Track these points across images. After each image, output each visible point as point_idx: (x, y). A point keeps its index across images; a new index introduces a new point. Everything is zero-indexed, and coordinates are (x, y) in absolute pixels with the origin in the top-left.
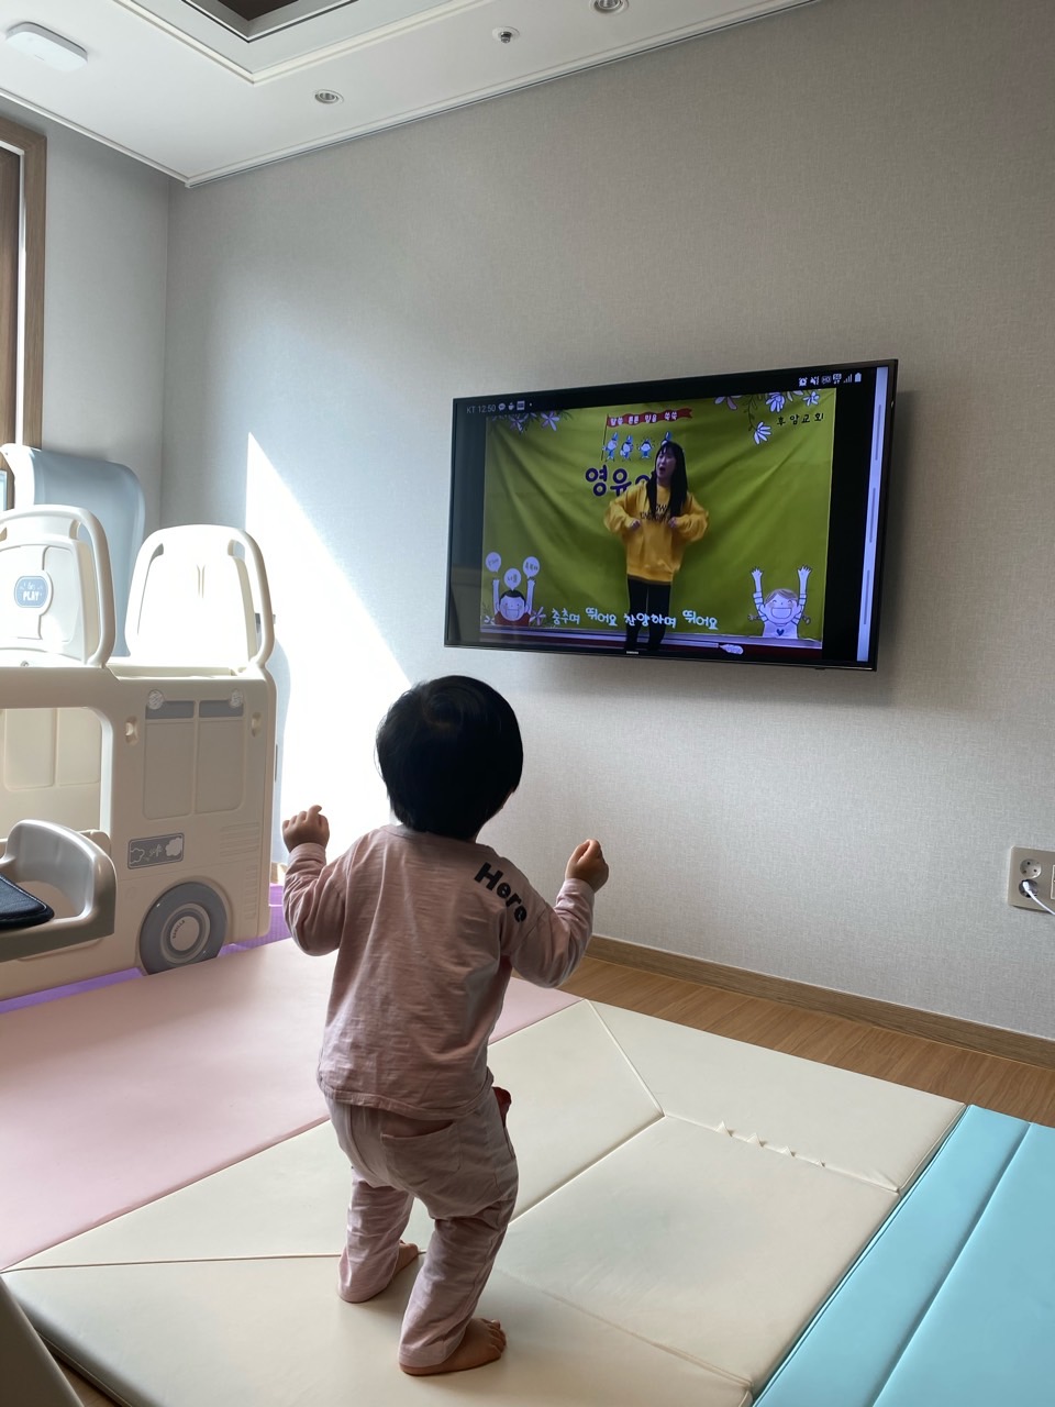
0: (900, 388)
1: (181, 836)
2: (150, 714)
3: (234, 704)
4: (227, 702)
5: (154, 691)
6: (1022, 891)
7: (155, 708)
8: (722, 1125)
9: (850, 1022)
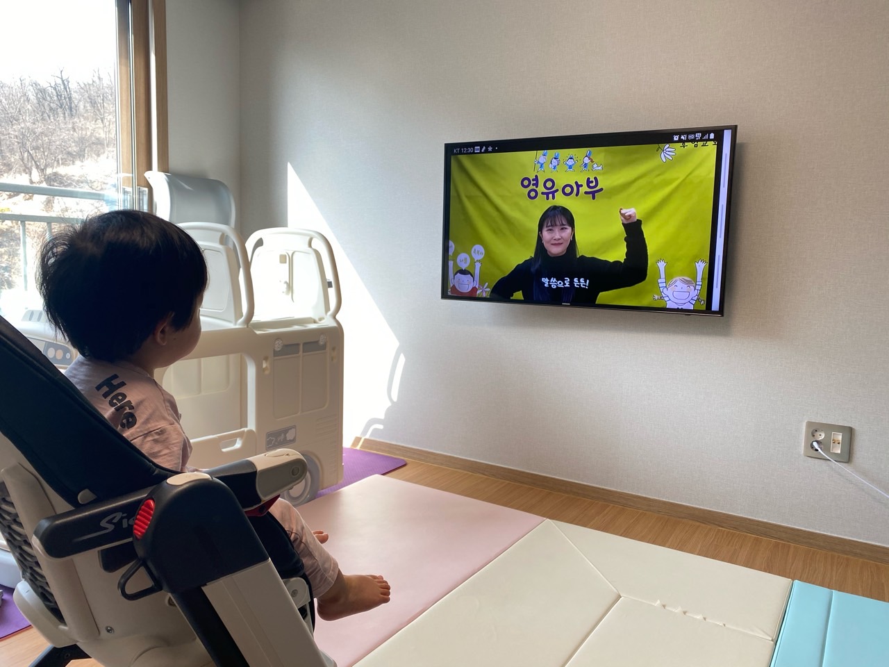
0: (738, 141)
1: (294, 427)
2: (276, 354)
3: (321, 343)
4: (317, 342)
5: (277, 339)
6: (812, 447)
7: (279, 349)
8: (658, 602)
9: (704, 525)
